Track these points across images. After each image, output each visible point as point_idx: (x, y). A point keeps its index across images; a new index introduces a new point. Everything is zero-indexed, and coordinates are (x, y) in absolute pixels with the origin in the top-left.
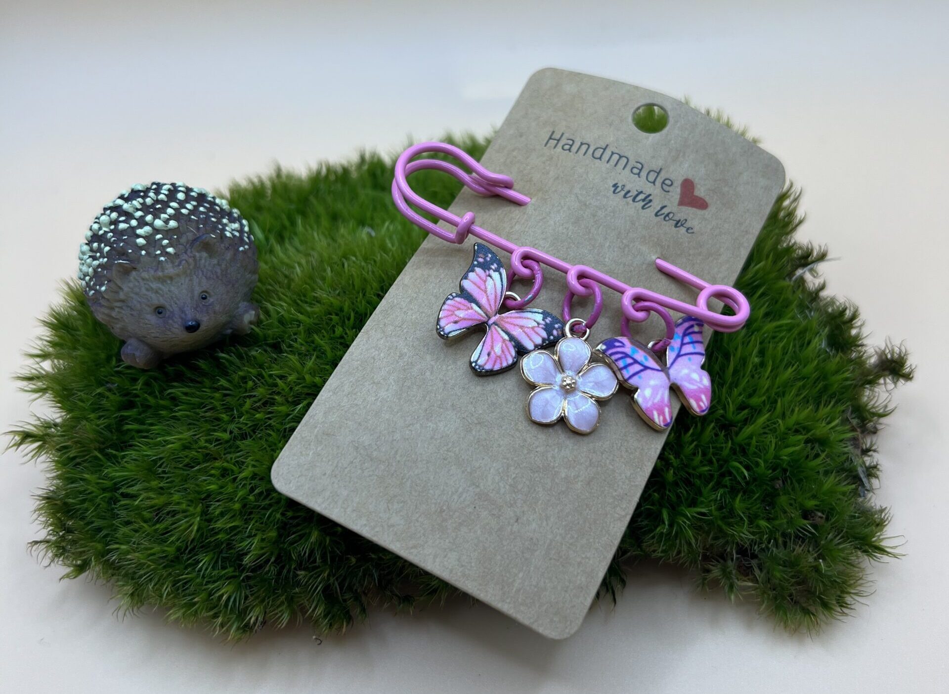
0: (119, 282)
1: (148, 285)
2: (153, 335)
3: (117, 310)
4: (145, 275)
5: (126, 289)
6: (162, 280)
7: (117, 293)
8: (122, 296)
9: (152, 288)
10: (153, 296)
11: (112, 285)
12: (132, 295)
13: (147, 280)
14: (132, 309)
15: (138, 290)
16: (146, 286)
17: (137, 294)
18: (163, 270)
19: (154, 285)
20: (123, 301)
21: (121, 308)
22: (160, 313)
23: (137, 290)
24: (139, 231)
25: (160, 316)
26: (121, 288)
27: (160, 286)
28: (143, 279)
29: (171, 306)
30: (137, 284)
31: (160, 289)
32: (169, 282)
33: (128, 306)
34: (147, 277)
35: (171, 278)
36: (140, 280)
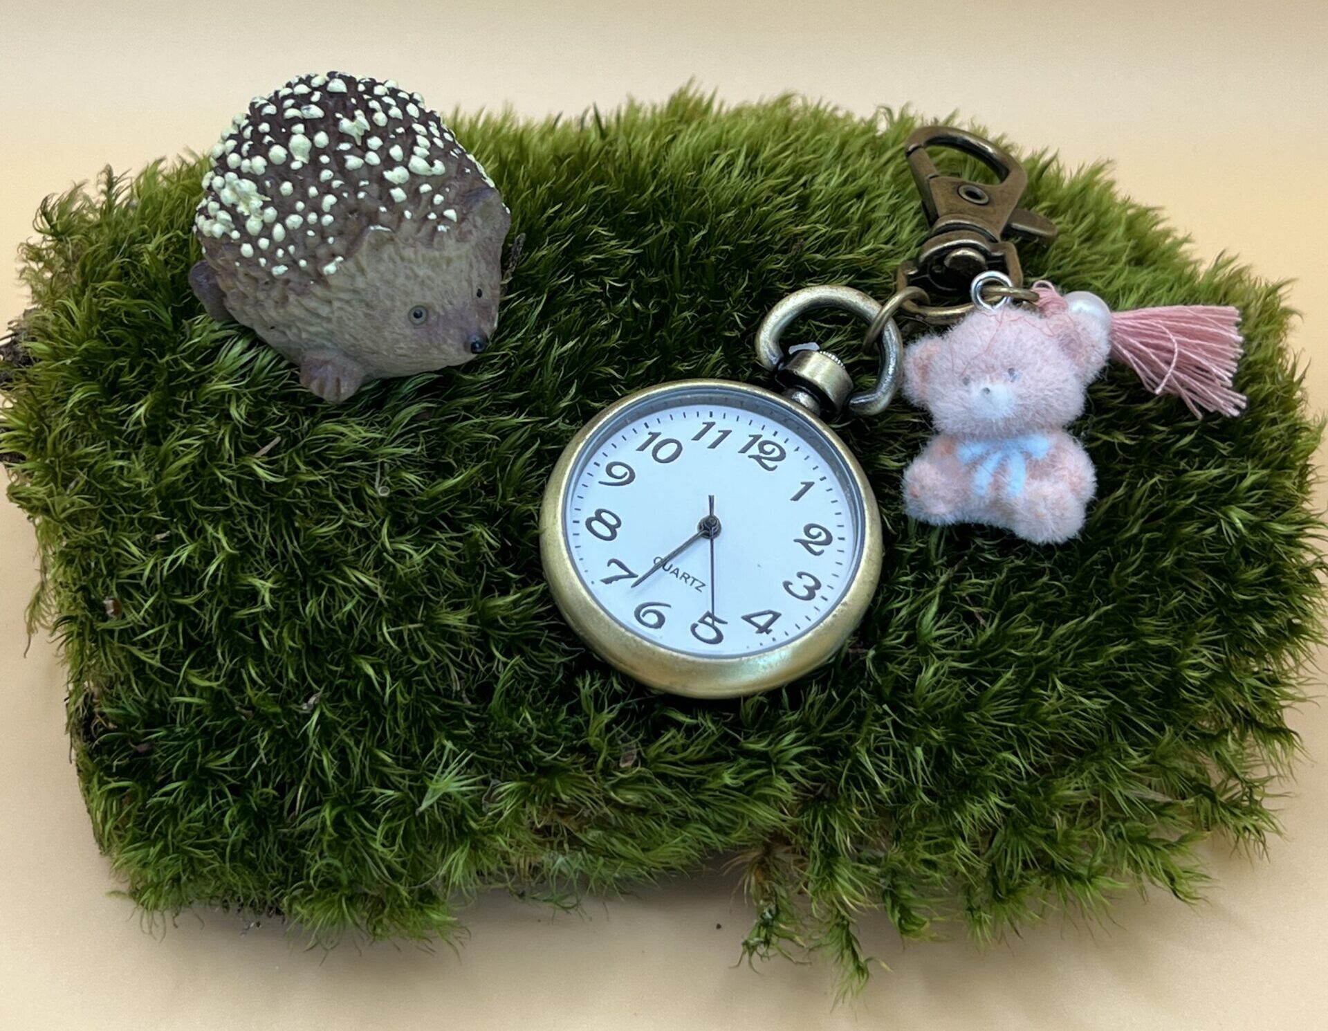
0: (364, 262)
1: (412, 270)
2: (399, 351)
3: (336, 304)
4: (408, 253)
5: (371, 275)
6: (434, 264)
7: (352, 277)
8: (360, 283)
9: (416, 276)
10: (417, 288)
11: (350, 264)
12: (378, 284)
13: (410, 261)
14: (367, 305)
15: (392, 277)
16: (408, 272)
17: (388, 282)
18: (441, 247)
19: (422, 272)
20: (355, 291)
21: (348, 302)
22: (416, 316)
23: (389, 276)
24: (388, 175)
25: (417, 321)
26: (362, 271)
27: (430, 273)
28: (402, 259)
29: (443, 307)
30: (391, 266)
31: (429, 278)
32: (444, 267)
33: (361, 301)
34: (412, 256)
35: (449, 261)
36: (398, 259)
